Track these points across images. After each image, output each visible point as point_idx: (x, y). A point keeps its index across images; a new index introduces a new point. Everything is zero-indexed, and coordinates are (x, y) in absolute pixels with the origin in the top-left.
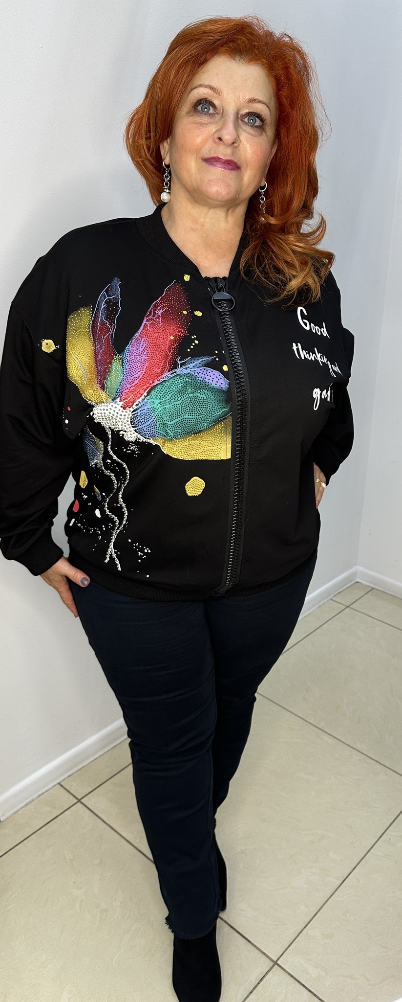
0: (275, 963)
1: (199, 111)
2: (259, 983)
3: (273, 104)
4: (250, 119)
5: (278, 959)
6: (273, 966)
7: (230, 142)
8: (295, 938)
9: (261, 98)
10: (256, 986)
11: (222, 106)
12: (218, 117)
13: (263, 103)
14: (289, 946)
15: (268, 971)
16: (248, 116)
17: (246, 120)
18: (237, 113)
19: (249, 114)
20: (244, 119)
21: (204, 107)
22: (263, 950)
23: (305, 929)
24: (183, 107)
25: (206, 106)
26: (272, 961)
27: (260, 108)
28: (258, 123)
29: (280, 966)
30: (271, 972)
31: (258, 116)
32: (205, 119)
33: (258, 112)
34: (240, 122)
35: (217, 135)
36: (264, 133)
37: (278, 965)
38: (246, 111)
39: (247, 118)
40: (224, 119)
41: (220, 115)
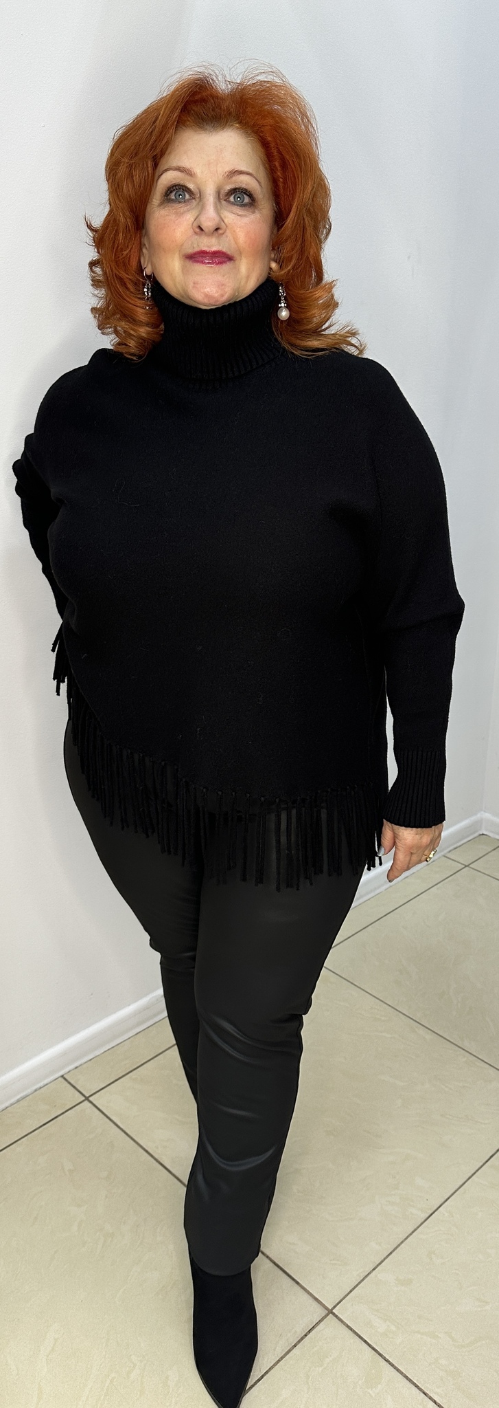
0: (331, 1312)
1: (173, 200)
2: (306, 1335)
3: (262, 174)
4: (237, 197)
5: (335, 1307)
6: (327, 1315)
7: (212, 229)
8: (360, 1283)
9: (243, 169)
10: (302, 1339)
11: (198, 188)
12: (194, 203)
13: (248, 174)
14: (351, 1291)
15: (320, 1321)
16: (232, 194)
17: (232, 199)
18: (218, 193)
19: (233, 191)
20: (228, 198)
21: (177, 195)
22: (314, 1295)
23: (374, 1272)
24: (154, 200)
25: (181, 193)
26: (326, 1308)
27: (245, 181)
28: (247, 200)
29: (336, 1316)
30: (322, 1323)
31: (245, 192)
32: (182, 208)
33: (244, 186)
34: (224, 202)
35: (195, 224)
36: (257, 211)
37: (334, 1314)
38: (228, 187)
39: (232, 197)
40: (201, 203)
41: (198, 200)
